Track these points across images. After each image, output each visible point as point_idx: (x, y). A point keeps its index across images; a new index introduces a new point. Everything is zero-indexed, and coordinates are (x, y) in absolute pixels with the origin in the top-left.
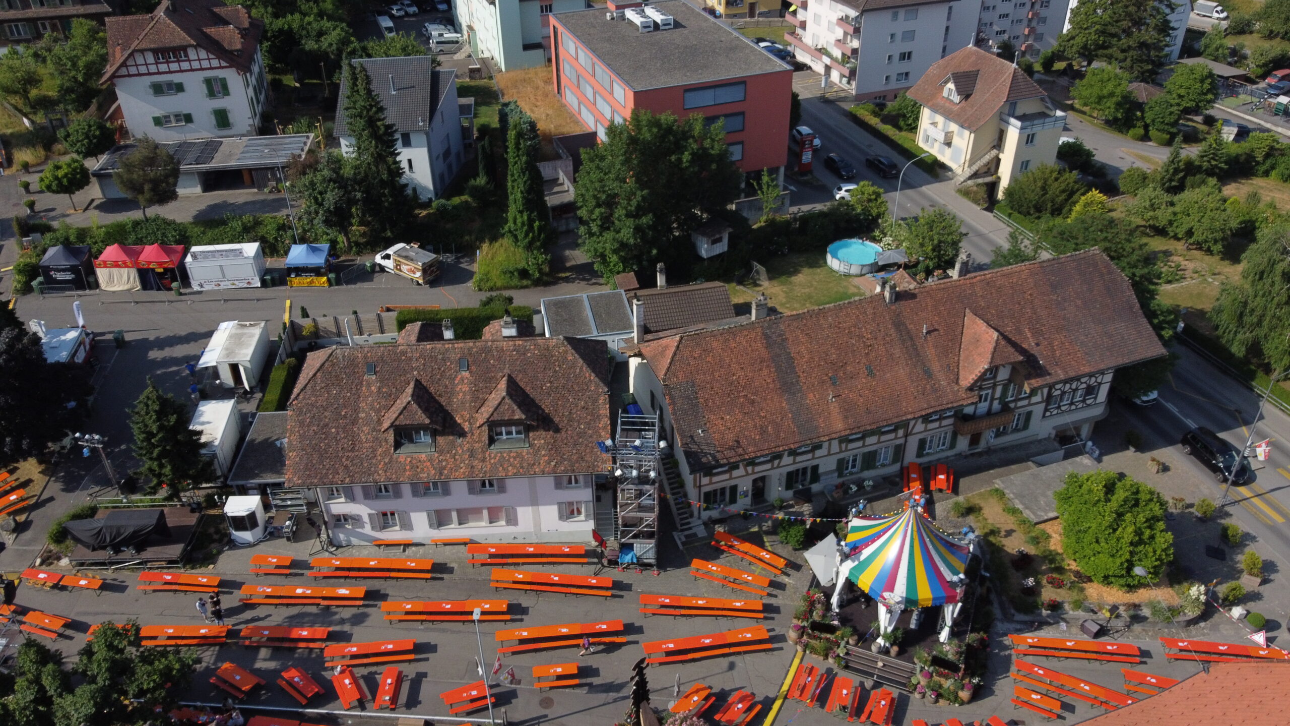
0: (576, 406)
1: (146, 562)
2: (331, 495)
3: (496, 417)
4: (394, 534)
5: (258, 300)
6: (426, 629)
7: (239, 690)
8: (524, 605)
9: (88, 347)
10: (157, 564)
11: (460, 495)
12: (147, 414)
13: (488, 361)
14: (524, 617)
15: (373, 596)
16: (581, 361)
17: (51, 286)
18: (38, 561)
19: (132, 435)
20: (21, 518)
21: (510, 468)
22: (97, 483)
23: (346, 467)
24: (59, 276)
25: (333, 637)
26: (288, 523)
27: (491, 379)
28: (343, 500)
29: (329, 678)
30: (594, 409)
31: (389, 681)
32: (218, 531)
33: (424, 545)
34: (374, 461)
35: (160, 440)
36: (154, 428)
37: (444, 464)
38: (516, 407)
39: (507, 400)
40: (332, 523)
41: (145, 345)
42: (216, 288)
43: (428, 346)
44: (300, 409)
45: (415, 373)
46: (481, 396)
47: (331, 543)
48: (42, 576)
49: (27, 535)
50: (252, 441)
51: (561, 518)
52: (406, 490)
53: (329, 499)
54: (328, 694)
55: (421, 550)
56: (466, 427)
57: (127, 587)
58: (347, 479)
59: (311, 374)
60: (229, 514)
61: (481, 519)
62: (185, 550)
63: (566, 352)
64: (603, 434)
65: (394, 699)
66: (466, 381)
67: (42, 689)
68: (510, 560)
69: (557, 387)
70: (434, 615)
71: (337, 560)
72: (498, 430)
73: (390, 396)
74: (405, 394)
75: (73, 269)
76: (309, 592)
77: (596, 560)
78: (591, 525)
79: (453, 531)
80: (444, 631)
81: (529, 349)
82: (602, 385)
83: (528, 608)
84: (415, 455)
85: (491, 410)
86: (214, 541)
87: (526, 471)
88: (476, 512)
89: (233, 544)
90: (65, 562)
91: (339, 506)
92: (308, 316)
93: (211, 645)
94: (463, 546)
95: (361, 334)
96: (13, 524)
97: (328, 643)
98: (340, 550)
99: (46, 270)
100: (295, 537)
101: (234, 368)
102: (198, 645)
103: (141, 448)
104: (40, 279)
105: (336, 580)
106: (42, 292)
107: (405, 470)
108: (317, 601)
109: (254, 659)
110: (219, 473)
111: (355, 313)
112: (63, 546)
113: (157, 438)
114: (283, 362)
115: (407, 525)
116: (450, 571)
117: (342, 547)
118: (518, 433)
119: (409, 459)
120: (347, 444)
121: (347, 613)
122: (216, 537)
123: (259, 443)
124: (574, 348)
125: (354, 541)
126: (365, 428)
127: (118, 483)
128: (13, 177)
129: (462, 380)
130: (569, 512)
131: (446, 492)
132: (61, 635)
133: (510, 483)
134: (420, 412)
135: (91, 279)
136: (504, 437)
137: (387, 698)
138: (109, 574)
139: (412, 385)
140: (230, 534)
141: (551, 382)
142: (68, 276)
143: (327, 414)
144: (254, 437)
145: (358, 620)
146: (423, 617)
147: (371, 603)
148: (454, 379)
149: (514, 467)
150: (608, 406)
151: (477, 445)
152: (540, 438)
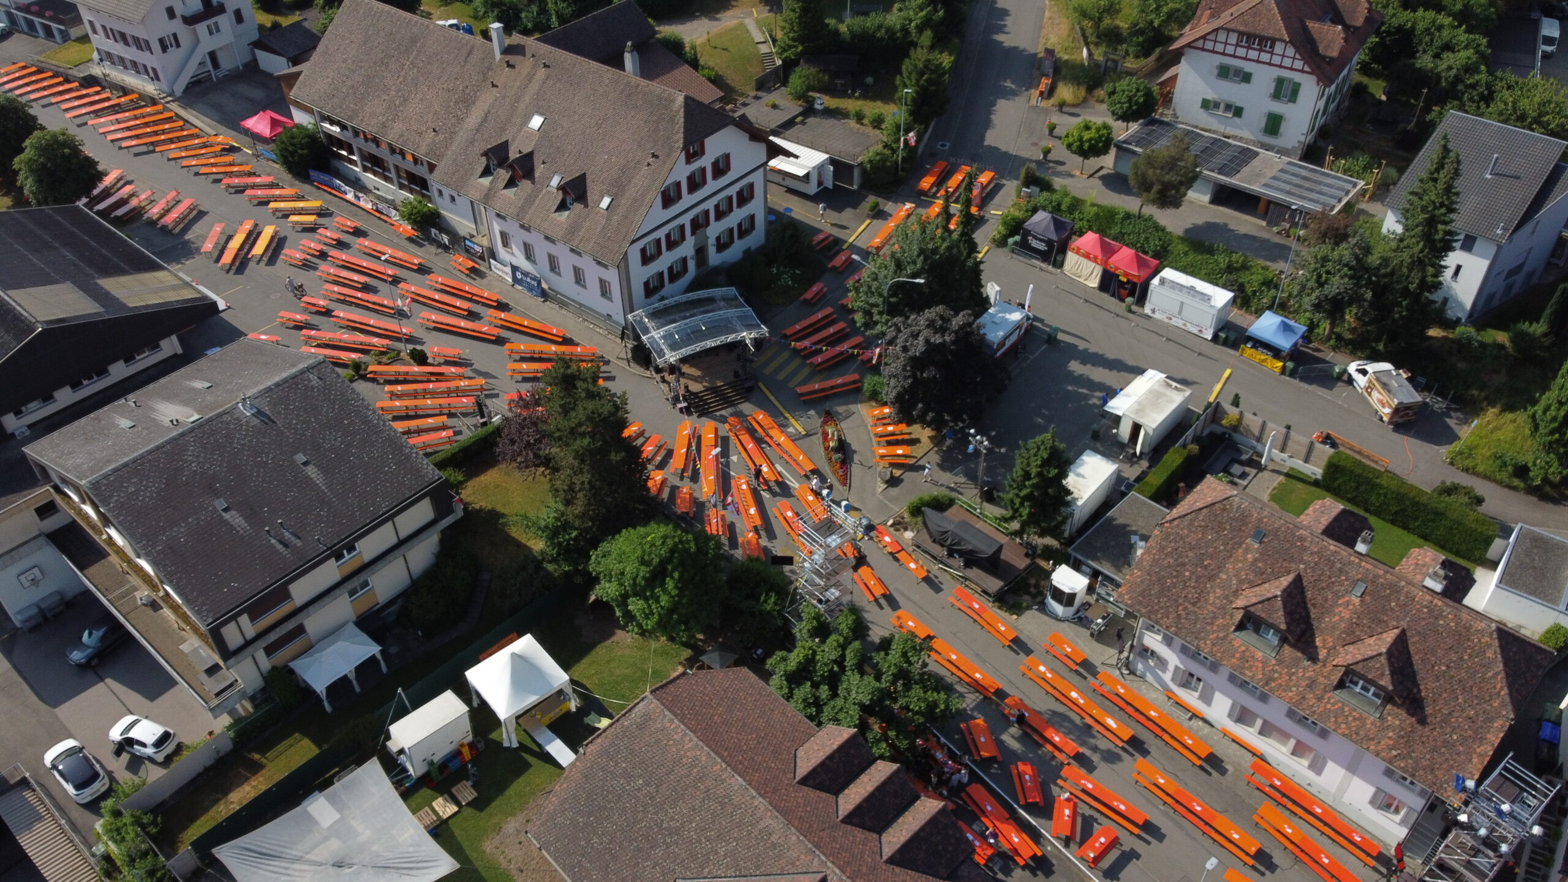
0: (1463, 711)
1: (966, 579)
2: (1150, 628)
3: (1359, 668)
4: (1190, 697)
5: (1200, 354)
6: (1165, 813)
7: (978, 752)
8: (1275, 860)
9: (1023, 331)
10: (973, 586)
11: (1275, 711)
12: (1035, 455)
13: (1389, 601)
14: (1267, 872)
15: (1136, 745)
16: (1501, 666)
17: (1024, 247)
18: (890, 522)
19: (1014, 466)
20: (897, 473)
21: (1343, 726)
22: (966, 475)
23: (1179, 616)
24: (1035, 244)
25: (1079, 758)
26: (1099, 621)
27: (1381, 621)
28: (1159, 638)
29: (1055, 794)
30: (1482, 727)
31: (1102, 840)
32: (1037, 586)
33: (1212, 725)
34: (1209, 628)
35: (1033, 486)
36: (1034, 471)
37: (1276, 675)
38: (1387, 672)
39: (1383, 659)
40: (1137, 650)
41: (1071, 352)
42: (1167, 321)
43: (1332, 546)
44: (1168, 534)
45: (1302, 566)
46: (1358, 633)
47: (1127, 665)
48: (887, 539)
49: (894, 491)
50: (1112, 519)
51: (1372, 802)
52: (1225, 672)
53: (1147, 629)
54: (1045, 809)
55: (1207, 729)
56: (1322, 654)
57: (942, 590)
58: (1173, 629)
59: (1199, 505)
60: (1054, 583)
61: (1285, 744)
62: (1002, 588)
63: (1489, 646)
64: (1475, 760)
65: (1097, 860)
66: (1351, 607)
67: (843, 656)
68: (1290, 805)
69: (1452, 677)
70: (1179, 805)
71: (1123, 687)
72: (1355, 679)
73: (1262, 574)
74: (1277, 583)
75: (1049, 243)
76: (1082, 701)
77: (1384, 870)
78: (1402, 833)
79: (1249, 734)
80: (1181, 827)
81: (1445, 617)
82: (1510, 707)
83: (1277, 867)
84: (1252, 649)
85: (1360, 657)
86: (1029, 593)
87: (1360, 738)
88: (1284, 736)
89: (1043, 608)
90: (909, 535)
91: (1153, 641)
92: (1237, 406)
93: (977, 691)
94: (1250, 755)
95: (1282, 450)
96: (888, 476)
97: (1072, 761)
98: (1131, 677)
99: (1027, 233)
100: (1099, 637)
101: (1136, 428)
102: (968, 684)
103: (1014, 481)
104: (1017, 238)
105: (1112, 705)
106: (1013, 251)
107: (1233, 656)
108: (1084, 715)
109: (1004, 730)
110: (1066, 534)
111: (1288, 427)
112: (914, 520)
113: (1031, 482)
114: (1184, 446)
115: (1207, 699)
116: (1223, 771)
117: (1135, 674)
118: (1374, 694)
119: (1243, 648)
120: (1193, 595)
121: (1103, 744)
122: (1033, 590)
123: (1118, 526)
124: (1501, 647)
125: (1149, 677)
126: (1218, 590)
127: (982, 488)
128: (1046, 111)
129: (1348, 603)
130: (1385, 803)
131: (1264, 698)
132: (876, 600)
133: (1335, 738)
134: (1281, 613)
135: (1059, 258)
136: (1358, 689)
137: (1092, 855)
138: (935, 568)
139: (1291, 577)
140: (1045, 597)
141: (1448, 667)
142: (1042, 247)
143: (1190, 554)
144: (1117, 516)
145: (1111, 757)
146: (1169, 800)
147: (1130, 749)
148: (1339, 598)
149: (1349, 727)
150: (1501, 735)
151: (1321, 679)
152: (1397, 718)
